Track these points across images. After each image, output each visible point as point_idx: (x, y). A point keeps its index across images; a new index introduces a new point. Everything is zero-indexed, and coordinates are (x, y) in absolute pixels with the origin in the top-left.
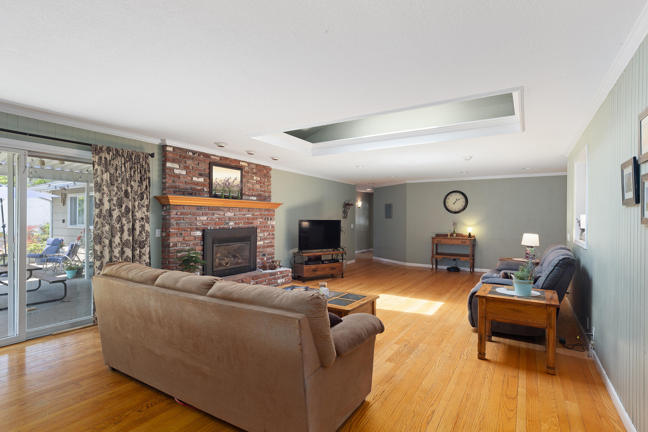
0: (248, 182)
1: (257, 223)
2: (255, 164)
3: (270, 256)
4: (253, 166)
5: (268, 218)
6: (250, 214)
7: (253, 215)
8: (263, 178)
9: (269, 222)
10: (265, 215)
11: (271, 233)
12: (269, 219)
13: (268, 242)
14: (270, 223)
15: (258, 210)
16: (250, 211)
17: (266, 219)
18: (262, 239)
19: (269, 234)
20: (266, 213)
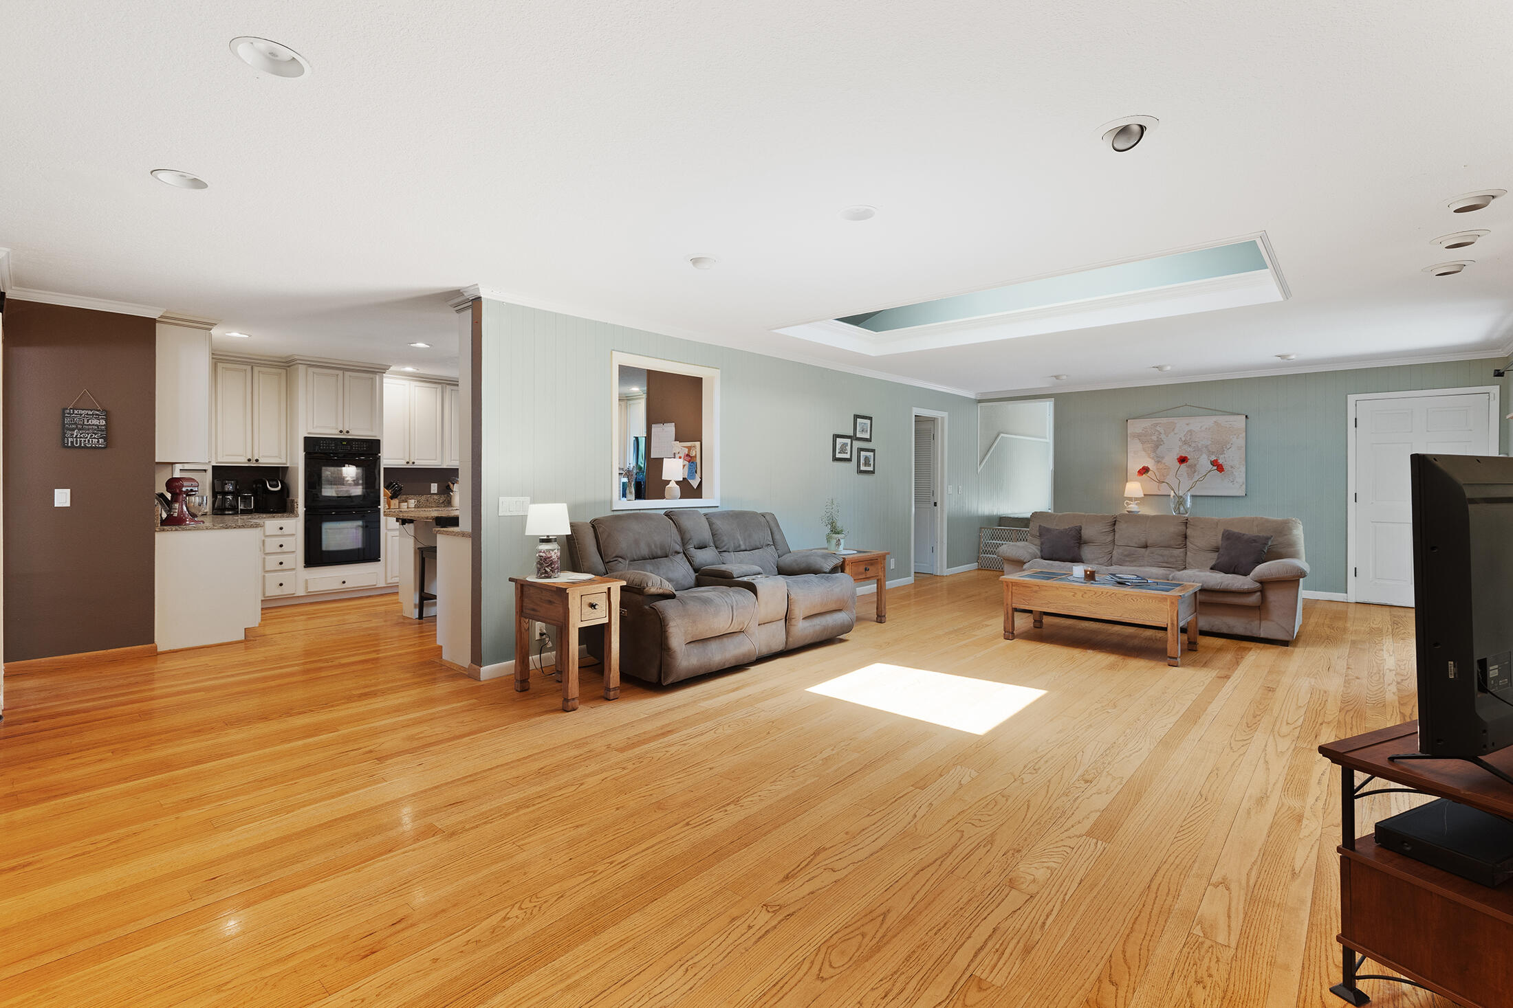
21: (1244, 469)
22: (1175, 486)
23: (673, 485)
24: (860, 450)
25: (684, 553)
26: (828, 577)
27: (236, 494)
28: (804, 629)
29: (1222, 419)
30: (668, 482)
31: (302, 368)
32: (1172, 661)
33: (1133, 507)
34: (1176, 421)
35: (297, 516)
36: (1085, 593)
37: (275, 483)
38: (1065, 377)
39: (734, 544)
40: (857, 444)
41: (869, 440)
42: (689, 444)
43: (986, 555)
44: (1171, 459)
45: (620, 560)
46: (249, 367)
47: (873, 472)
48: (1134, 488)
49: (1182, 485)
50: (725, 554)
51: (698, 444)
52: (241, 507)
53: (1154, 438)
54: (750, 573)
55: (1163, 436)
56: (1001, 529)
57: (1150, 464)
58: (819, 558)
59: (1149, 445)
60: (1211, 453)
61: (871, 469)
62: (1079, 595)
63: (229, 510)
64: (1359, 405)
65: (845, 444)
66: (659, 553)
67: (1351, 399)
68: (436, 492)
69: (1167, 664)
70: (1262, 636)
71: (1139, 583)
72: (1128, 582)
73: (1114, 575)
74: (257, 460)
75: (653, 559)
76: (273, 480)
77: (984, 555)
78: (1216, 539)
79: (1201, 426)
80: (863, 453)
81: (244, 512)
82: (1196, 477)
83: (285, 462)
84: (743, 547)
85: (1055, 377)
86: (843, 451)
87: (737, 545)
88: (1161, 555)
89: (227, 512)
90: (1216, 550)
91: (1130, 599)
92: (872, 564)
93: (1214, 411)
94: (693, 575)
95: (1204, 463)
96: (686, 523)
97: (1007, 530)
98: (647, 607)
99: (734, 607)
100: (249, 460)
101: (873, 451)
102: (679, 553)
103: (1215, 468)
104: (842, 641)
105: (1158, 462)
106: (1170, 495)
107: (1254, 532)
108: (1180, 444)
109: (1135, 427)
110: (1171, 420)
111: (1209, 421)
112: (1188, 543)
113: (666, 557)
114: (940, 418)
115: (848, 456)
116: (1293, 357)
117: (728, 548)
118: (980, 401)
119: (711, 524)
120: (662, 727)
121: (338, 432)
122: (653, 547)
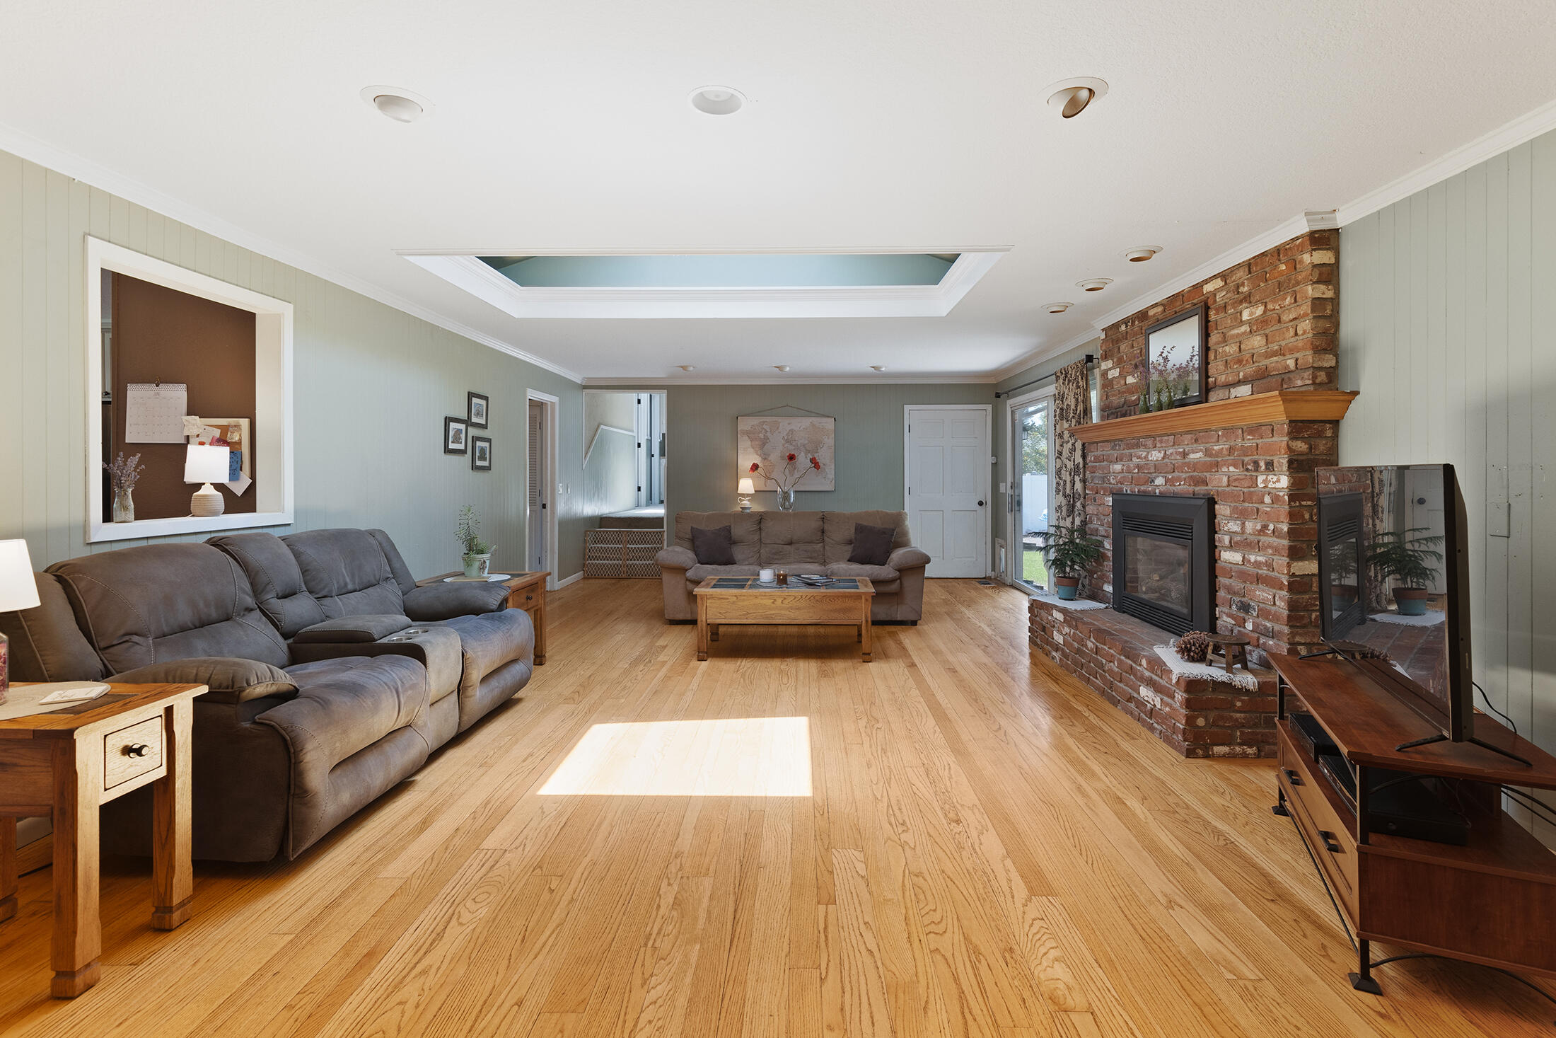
0: (1225, 340)
1: (1219, 481)
2: (1239, 266)
3: (1269, 625)
4: (1241, 275)
5: (1256, 463)
6: (1201, 450)
7: (1208, 452)
8: (1273, 301)
9: (1260, 479)
10: (1245, 450)
11: (1271, 527)
12: (1262, 464)
13: (1261, 563)
14: (1264, 481)
15: (1223, 434)
16: (1200, 442)
17: (1250, 467)
18: (1236, 543)
19: (1265, 527)
20: (1250, 441)
21: (833, 467)
22: (782, 484)
23: (207, 490)
24: (475, 439)
25: (261, 610)
26: (500, 617)
28: (480, 698)
29: (816, 420)
30: (198, 486)
32: (867, 657)
33: (746, 503)
34: (780, 420)
36: (785, 599)
38: (692, 368)
39: (338, 583)
40: (473, 432)
41: (484, 427)
42: (223, 422)
43: (596, 561)
44: (775, 456)
45: (135, 638)
47: (489, 468)
48: (746, 485)
49: (785, 482)
50: (326, 601)
51: (244, 423)
53: (761, 436)
54: (396, 629)
55: (769, 434)
56: (604, 532)
57: (758, 460)
58: (478, 591)
59: (757, 443)
60: (808, 451)
61: (486, 464)
62: (779, 601)
64: (914, 414)
65: (459, 431)
66: (214, 614)
67: (907, 407)
69: (861, 660)
70: (899, 619)
71: (827, 582)
72: (818, 582)
73: (799, 576)
75: (202, 627)
77: (591, 562)
78: (850, 532)
79: (800, 425)
80: (479, 444)
82: (797, 475)
84: (350, 587)
85: (682, 367)
86: (457, 440)
87: (343, 584)
88: (806, 551)
90: (850, 542)
91: (828, 600)
92: (533, 591)
93: (809, 413)
94: (283, 644)
95: (803, 460)
96: (256, 557)
97: (617, 532)
98: (247, 725)
99: (400, 689)
101: (489, 440)
102: (252, 610)
103: (813, 465)
104: (519, 700)
105: (765, 458)
106: (777, 491)
107: (878, 524)
108: (783, 442)
109: (745, 424)
110: (775, 419)
111: (805, 422)
112: (825, 538)
113: (227, 620)
114: (549, 403)
115: (461, 447)
116: (883, 369)
117: (330, 591)
118: (585, 387)
119: (297, 555)
120: (346, 950)
122: (201, 605)
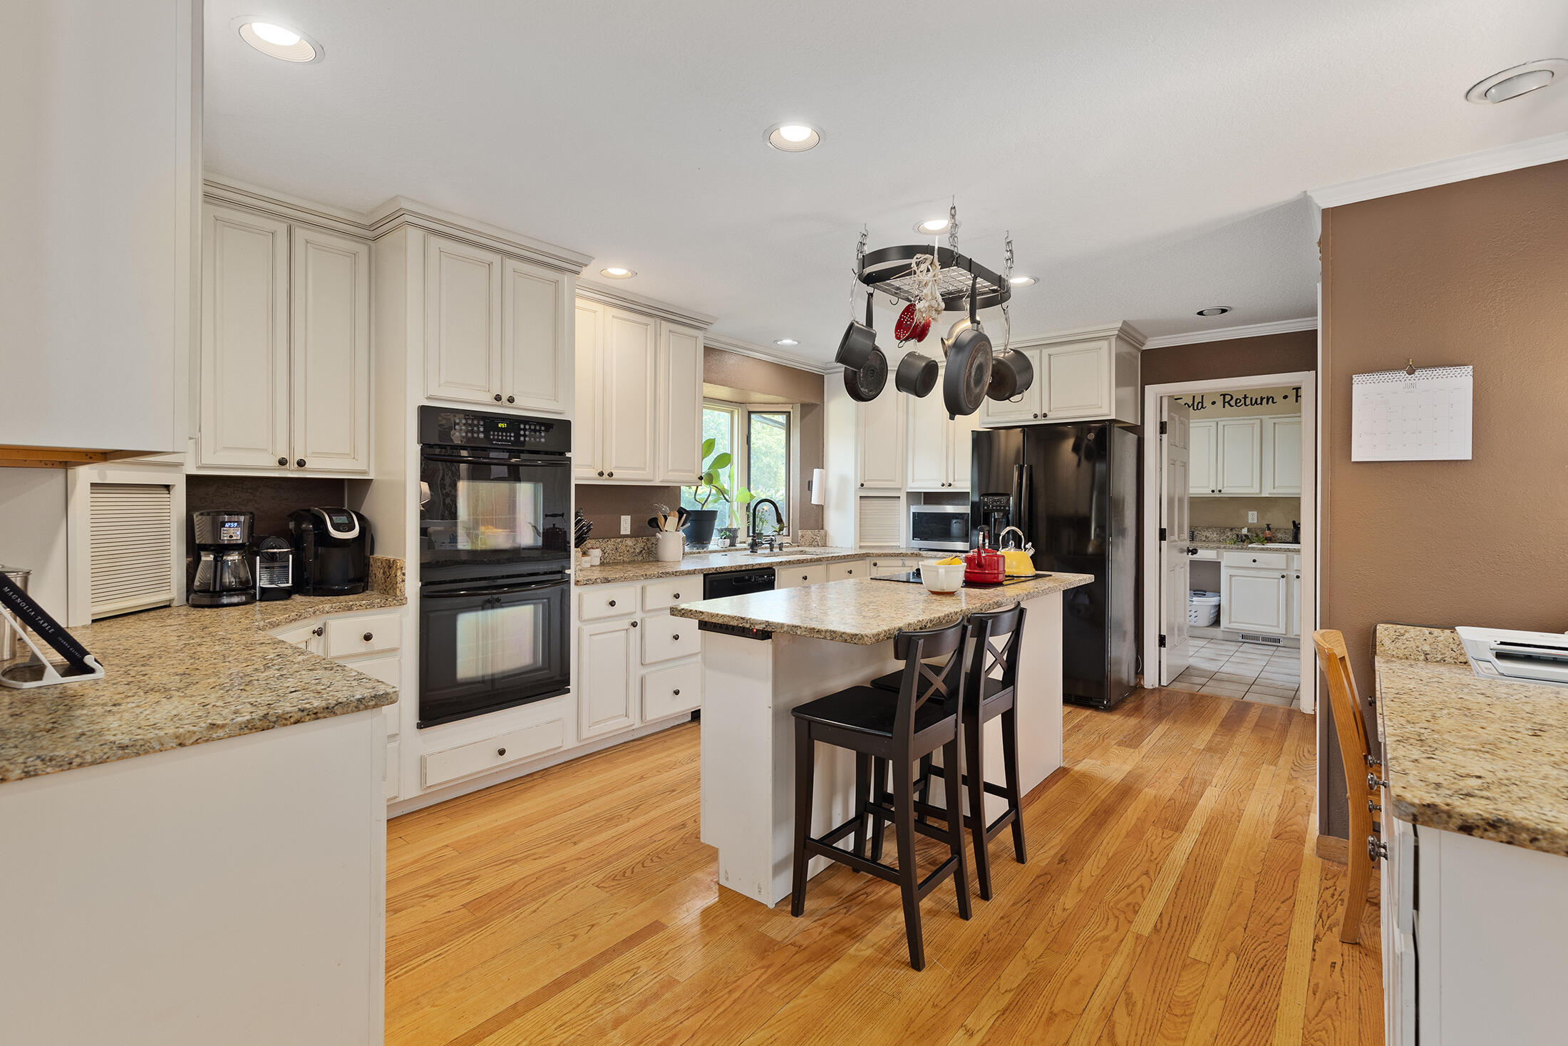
27: (249, 549)
31: (414, 236)
35: (402, 602)
37: (343, 519)
46: (281, 228)
52: (263, 582)
63: (230, 591)
68: (628, 532)
74: (301, 464)
76: (341, 512)
81: (267, 595)
83: (364, 468)
89: (225, 600)
100: (282, 462)
121: (489, 398)
